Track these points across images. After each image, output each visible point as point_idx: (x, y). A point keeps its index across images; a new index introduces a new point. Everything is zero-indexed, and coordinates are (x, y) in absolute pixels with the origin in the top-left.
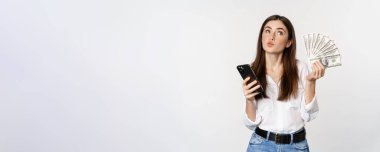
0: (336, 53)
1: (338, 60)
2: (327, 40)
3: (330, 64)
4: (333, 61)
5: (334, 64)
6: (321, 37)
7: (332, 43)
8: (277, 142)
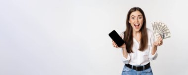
0: (168, 31)
1: (169, 35)
3: (165, 36)
6: (160, 23)
7: (165, 26)
8: (137, 70)
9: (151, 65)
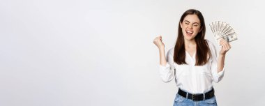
0: (233, 32)
1: (234, 36)
2: (225, 25)
3: (230, 39)
4: (232, 37)
5: (233, 39)
6: (221, 23)
7: (228, 26)
8: (194, 100)
9: (215, 94)
